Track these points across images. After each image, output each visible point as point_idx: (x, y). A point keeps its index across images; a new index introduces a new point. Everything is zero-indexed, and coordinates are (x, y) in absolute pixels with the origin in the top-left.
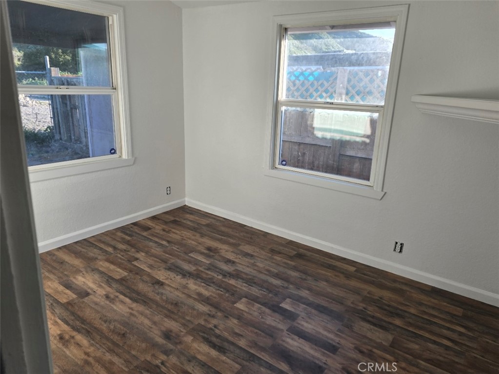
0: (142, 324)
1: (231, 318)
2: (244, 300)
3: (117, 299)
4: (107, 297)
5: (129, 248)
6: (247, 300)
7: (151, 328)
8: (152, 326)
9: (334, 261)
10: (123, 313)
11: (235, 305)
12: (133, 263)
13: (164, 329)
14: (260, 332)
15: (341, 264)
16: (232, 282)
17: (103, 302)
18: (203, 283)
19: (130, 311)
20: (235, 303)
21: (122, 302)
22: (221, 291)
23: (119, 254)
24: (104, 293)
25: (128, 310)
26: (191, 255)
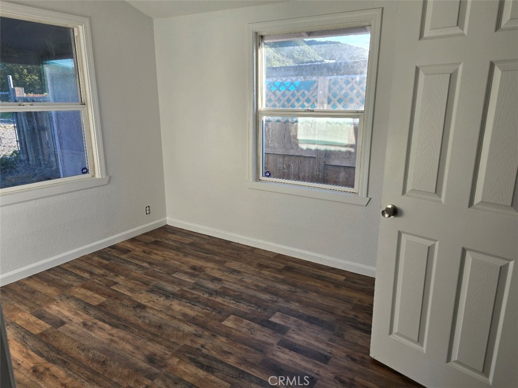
0: (124, 349)
1: (219, 336)
2: (232, 317)
3: (95, 326)
4: (85, 324)
5: (107, 272)
6: (235, 316)
7: (134, 353)
8: (135, 351)
9: (323, 272)
10: (102, 340)
11: (223, 323)
12: (112, 287)
13: (147, 353)
14: (249, 348)
15: (330, 274)
16: (219, 300)
17: (81, 330)
18: (188, 303)
19: (111, 337)
20: (223, 320)
21: (101, 329)
22: (208, 310)
23: (97, 279)
24: (81, 321)
25: (108, 337)
26: (175, 275)
